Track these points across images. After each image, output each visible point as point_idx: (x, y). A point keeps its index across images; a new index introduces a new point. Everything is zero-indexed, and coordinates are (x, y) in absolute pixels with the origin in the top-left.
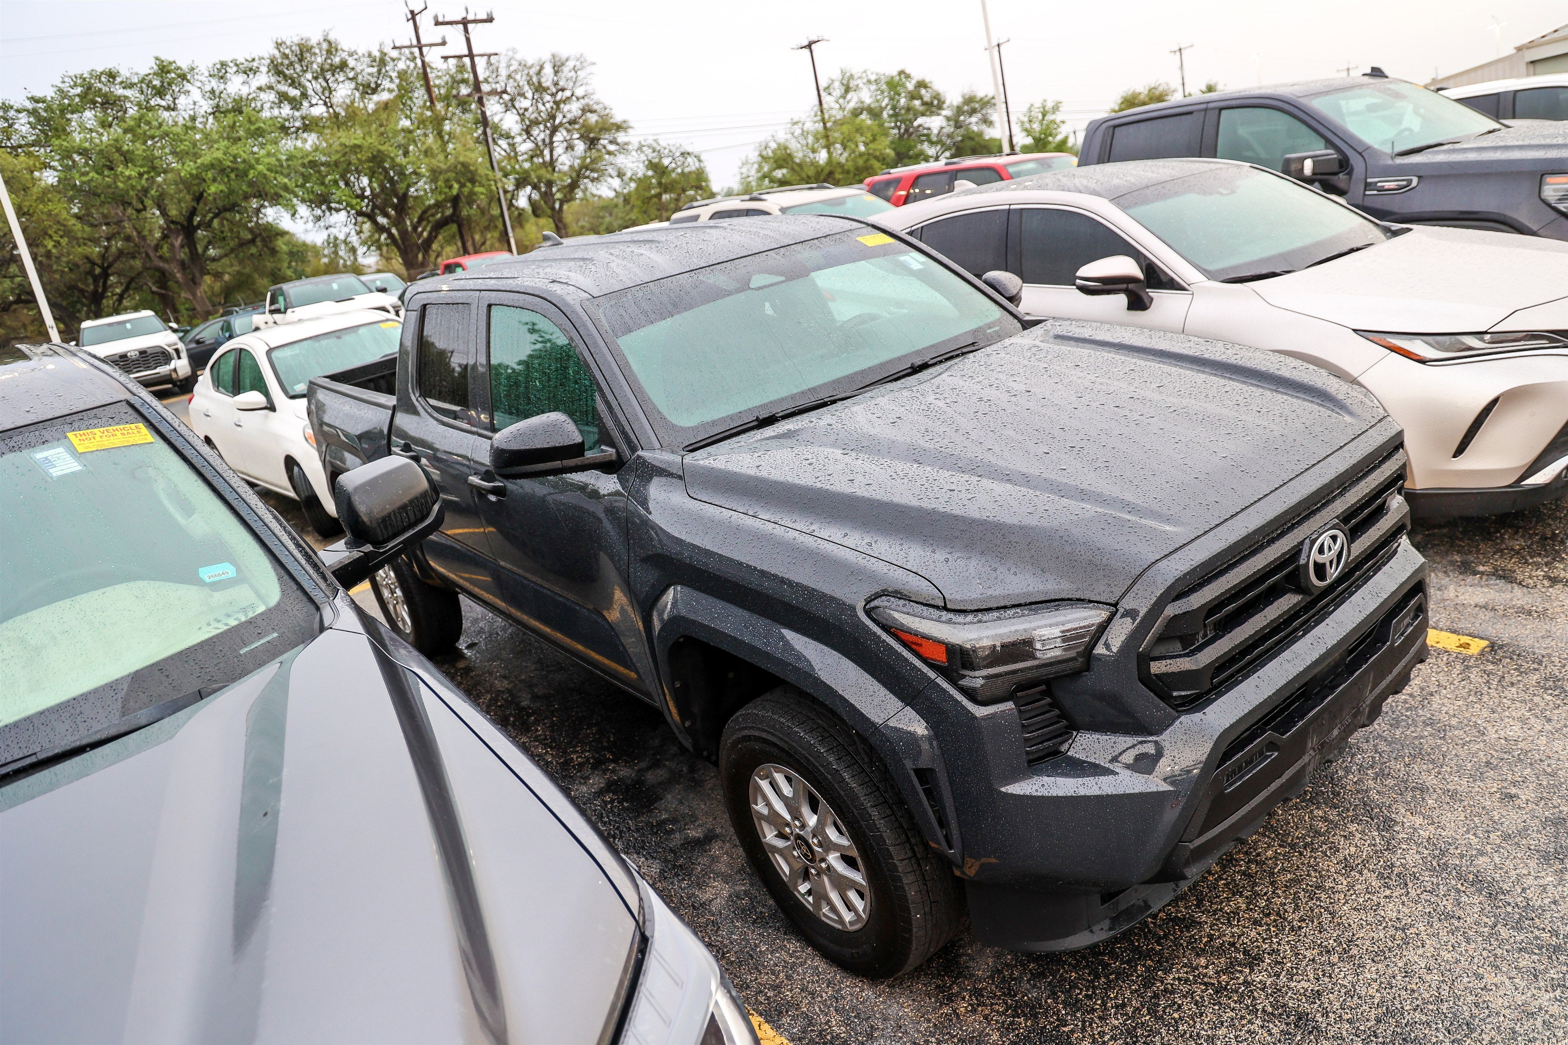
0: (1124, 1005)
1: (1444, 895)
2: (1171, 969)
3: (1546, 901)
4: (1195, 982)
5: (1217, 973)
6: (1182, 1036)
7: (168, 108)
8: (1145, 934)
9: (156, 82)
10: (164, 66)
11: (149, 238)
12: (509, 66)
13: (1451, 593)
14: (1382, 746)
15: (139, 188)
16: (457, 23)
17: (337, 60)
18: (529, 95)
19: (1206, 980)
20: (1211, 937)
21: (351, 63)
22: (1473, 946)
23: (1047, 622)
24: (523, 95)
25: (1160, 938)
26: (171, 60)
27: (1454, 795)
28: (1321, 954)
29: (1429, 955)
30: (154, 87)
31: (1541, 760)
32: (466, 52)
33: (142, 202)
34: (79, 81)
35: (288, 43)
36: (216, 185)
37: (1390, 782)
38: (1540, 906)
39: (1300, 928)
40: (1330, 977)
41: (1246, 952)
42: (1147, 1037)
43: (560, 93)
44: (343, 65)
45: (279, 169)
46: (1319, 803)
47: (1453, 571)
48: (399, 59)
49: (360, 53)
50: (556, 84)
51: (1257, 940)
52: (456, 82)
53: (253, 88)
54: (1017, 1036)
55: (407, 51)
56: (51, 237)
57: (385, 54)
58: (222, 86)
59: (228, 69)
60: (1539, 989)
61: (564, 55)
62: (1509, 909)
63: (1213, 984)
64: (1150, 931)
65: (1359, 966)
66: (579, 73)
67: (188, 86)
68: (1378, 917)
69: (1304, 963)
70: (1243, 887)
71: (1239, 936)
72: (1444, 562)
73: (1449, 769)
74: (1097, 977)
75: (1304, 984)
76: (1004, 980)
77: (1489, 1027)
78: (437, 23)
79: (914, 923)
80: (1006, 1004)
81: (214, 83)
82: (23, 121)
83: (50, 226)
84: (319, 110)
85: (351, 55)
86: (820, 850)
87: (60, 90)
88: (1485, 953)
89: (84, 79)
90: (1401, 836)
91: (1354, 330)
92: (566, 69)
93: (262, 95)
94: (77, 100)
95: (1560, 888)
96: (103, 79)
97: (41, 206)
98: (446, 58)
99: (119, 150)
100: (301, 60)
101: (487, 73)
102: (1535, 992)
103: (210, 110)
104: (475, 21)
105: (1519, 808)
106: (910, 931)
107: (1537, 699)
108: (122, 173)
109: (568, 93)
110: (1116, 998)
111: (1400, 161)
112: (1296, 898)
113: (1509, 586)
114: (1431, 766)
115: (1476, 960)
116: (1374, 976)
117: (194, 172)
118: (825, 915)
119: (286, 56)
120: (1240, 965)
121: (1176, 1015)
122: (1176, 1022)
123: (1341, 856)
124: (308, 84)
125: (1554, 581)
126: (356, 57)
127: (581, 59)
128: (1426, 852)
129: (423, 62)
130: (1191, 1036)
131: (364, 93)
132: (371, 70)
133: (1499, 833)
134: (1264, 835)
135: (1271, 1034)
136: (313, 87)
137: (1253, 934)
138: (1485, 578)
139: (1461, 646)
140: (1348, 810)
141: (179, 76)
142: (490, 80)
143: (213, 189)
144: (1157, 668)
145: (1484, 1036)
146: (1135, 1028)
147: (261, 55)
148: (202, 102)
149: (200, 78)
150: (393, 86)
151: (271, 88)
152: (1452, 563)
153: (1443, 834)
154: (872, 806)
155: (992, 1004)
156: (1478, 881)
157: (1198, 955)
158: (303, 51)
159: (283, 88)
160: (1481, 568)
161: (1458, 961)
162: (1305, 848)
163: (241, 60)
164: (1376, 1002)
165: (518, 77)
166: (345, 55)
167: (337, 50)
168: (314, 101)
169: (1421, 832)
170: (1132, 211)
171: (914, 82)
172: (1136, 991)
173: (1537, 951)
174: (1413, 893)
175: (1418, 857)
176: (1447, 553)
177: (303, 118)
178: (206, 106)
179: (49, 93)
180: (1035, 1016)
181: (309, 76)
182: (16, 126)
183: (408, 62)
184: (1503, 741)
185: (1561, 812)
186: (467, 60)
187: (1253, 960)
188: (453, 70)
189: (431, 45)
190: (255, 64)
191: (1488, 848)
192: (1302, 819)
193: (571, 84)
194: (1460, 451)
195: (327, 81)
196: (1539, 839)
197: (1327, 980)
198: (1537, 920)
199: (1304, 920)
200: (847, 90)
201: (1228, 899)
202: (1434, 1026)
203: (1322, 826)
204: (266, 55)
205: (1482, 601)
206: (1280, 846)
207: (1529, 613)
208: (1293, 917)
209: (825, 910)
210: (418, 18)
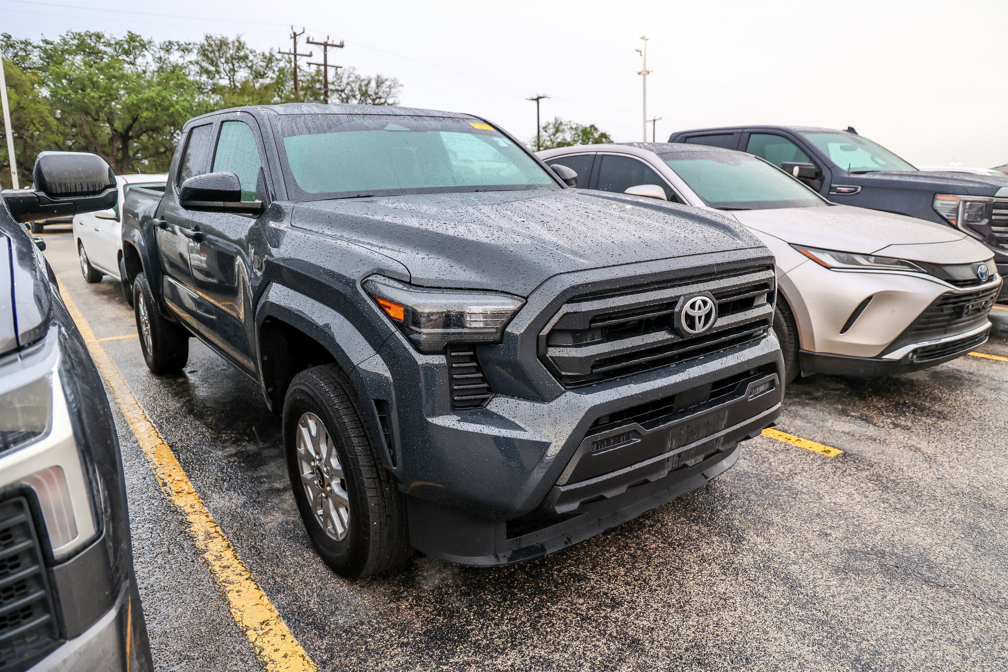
0: (516, 619)
1: (761, 584)
2: (558, 602)
3: (827, 595)
4: (571, 612)
5: (588, 609)
6: (547, 642)
7: (131, 63)
8: (549, 580)
9: (126, 46)
10: (133, 37)
11: (99, 139)
12: (349, 77)
13: (829, 424)
14: (753, 497)
15: (98, 105)
16: (321, 44)
17: (242, 54)
18: (358, 97)
19: (578, 612)
20: (593, 588)
21: (251, 57)
22: (769, 614)
23: (475, 301)
24: (354, 96)
25: (558, 583)
26: (138, 34)
27: (789, 530)
28: (663, 607)
29: (737, 616)
30: (124, 49)
31: (853, 517)
32: (323, 63)
33: (98, 114)
34: (77, 37)
35: (214, 38)
36: (147, 112)
37: (750, 517)
38: (822, 597)
39: (656, 590)
40: (665, 621)
41: (613, 599)
42: (522, 639)
43: (378, 100)
44: (246, 57)
45: (189, 110)
46: (698, 522)
47: (835, 413)
48: (281, 60)
49: (258, 52)
50: (376, 94)
51: (624, 594)
52: (314, 81)
53: (186, 60)
54: (433, 627)
55: (287, 56)
56: (34, 125)
57: (273, 56)
58: (167, 56)
59: (173, 47)
60: (804, 644)
61: (385, 76)
62: (801, 596)
63: (582, 615)
64: (553, 579)
65: (687, 617)
66: (392, 89)
67: (145, 52)
68: (711, 591)
69: (650, 611)
70: (628, 562)
71: (612, 590)
72: (831, 408)
73: (791, 515)
74: (505, 600)
75: (645, 623)
76: (440, 594)
77: (761, 662)
78: (308, 42)
79: (372, 529)
80: (435, 608)
81: (162, 54)
82: (36, 54)
83: (36, 118)
84: (225, 82)
85: (252, 52)
86: (327, 477)
87: (64, 39)
88: (775, 620)
89: (81, 36)
90: (744, 547)
91: (789, 244)
92: (384, 86)
93: (191, 67)
94: (74, 47)
95: (839, 589)
96: (93, 38)
97: (32, 105)
98: (309, 64)
99: (91, 80)
100: (219, 50)
101: (335, 79)
102: (800, 645)
103: (156, 69)
104: (332, 45)
105: (829, 541)
106: (368, 534)
107: (862, 485)
108: (89, 94)
109: (383, 101)
110: (512, 614)
111: (852, 176)
112: (661, 572)
113: (867, 425)
114: (780, 512)
115: (767, 623)
116: (695, 624)
117: (135, 102)
118: (329, 531)
119: (210, 45)
120: (606, 606)
121: (549, 630)
122: (547, 633)
123: (700, 553)
124: (221, 65)
125: (896, 426)
126: (254, 54)
127: (395, 82)
128: (758, 558)
129: (295, 64)
130: (553, 643)
131: (256, 77)
132: (262, 64)
133: (810, 553)
134: (654, 535)
135: (609, 649)
136: (224, 67)
137: (623, 590)
138: (853, 419)
139: (825, 451)
140: (716, 529)
141: (141, 45)
142: (336, 83)
143: (145, 114)
144: (553, 352)
145: (755, 667)
146: (517, 633)
147: (195, 42)
148: (152, 63)
149: (154, 49)
150: (274, 76)
151: (197, 63)
152: (836, 409)
153: (774, 549)
154: (354, 437)
155: (426, 606)
156: (786, 579)
157: (579, 597)
158: (223, 44)
159: (205, 64)
160: (853, 414)
161: (755, 622)
162: (678, 546)
163: (182, 42)
164: (690, 639)
165: (353, 85)
166: (248, 52)
167: (243, 48)
168: (222, 76)
169: (759, 547)
170: (669, 162)
171: (599, 133)
172: (527, 612)
173: (810, 622)
174: (740, 580)
175: (752, 560)
176: (834, 404)
177: (214, 84)
178: (154, 66)
179: (57, 40)
180: (451, 617)
181: (223, 60)
182: (30, 56)
183: (286, 63)
184: (832, 504)
185: (855, 546)
186: (322, 68)
187: (615, 604)
188: (314, 73)
189: (302, 55)
190: (191, 47)
191: (801, 561)
192: (683, 529)
193: (386, 95)
194: (845, 329)
195: (233, 65)
196: (836, 559)
197: (661, 622)
198: (817, 605)
199: (660, 586)
200: (557, 131)
201: (614, 568)
202: (724, 657)
203: (695, 535)
204: (198, 43)
205: (847, 430)
206: (662, 543)
207: (875, 440)
208: (654, 583)
209: (330, 527)
210: (297, 38)
